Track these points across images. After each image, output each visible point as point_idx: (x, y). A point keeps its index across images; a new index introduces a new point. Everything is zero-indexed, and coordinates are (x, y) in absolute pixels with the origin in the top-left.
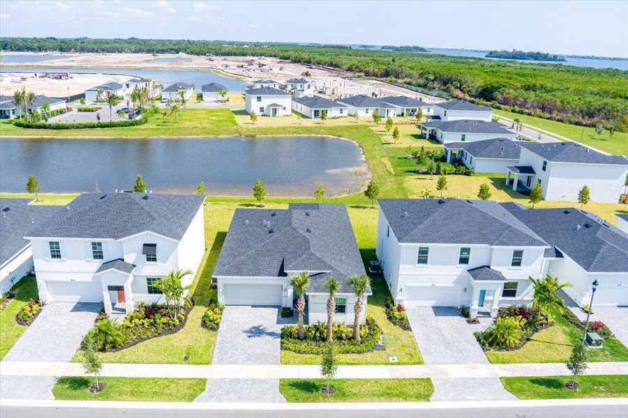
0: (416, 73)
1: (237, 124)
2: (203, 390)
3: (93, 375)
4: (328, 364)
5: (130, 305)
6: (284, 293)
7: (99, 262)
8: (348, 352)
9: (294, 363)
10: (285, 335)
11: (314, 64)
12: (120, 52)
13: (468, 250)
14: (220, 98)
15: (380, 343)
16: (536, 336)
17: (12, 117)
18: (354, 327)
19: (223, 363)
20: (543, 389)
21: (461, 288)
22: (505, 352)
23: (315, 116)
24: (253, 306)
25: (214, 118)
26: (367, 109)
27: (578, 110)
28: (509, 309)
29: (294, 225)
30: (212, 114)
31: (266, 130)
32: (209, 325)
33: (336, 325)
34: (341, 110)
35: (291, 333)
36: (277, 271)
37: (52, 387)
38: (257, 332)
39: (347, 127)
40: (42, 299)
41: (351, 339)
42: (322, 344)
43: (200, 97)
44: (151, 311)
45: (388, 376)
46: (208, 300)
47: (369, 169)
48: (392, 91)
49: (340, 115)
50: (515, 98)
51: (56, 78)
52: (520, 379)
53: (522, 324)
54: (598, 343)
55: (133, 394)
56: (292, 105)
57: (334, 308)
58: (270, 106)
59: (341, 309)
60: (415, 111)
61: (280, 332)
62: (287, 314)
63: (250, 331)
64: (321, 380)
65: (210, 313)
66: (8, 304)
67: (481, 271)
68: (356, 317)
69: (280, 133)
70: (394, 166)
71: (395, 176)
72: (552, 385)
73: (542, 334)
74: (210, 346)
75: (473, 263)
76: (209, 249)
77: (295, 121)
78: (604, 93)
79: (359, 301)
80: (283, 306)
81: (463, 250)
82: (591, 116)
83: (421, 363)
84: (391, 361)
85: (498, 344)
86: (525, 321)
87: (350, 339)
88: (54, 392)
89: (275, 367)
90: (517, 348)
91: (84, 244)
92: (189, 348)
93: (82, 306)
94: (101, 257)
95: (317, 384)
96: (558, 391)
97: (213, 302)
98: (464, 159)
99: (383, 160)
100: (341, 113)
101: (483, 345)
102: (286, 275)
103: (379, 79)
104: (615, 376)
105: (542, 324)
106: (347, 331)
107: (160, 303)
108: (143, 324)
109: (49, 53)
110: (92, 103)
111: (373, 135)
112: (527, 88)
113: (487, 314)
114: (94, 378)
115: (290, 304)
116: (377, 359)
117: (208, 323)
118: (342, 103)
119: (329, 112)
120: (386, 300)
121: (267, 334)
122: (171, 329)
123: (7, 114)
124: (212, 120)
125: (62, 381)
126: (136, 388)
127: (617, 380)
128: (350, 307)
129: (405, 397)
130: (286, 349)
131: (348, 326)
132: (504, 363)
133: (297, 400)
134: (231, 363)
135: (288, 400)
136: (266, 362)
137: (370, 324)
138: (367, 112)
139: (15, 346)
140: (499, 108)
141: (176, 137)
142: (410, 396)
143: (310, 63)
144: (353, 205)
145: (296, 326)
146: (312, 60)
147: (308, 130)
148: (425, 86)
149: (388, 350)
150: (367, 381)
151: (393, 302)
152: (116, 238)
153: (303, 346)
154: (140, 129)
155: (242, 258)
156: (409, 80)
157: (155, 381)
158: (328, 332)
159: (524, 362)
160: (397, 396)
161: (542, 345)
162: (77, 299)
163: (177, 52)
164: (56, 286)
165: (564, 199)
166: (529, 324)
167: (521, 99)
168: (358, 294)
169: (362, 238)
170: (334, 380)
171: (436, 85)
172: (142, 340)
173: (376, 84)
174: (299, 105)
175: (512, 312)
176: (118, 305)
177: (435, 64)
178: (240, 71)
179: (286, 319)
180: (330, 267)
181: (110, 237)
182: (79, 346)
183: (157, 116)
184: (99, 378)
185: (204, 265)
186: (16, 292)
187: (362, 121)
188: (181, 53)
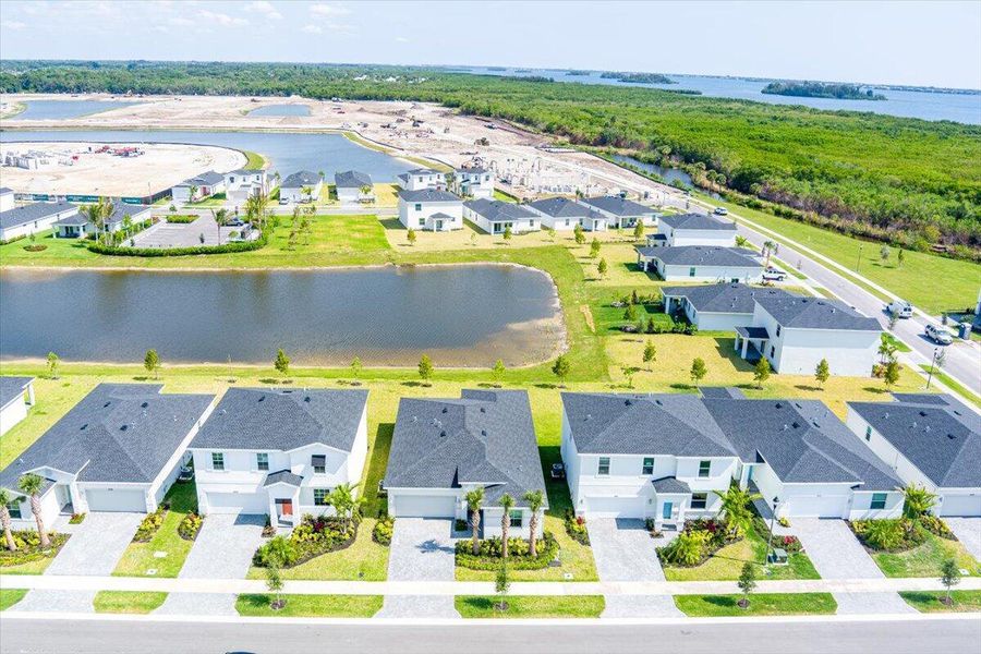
0: (645, 140)
1: (388, 247)
2: (381, 607)
3: (274, 592)
4: (502, 581)
5: (297, 518)
6: (458, 505)
7: (263, 474)
8: (522, 569)
9: (469, 580)
10: (460, 550)
11: (496, 117)
12: (201, 94)
13: (652, 460)
14: (362, 196)
15: (556, 559)
16: (721, 552)
17: (83, 235)
18: (530, 542)
19: (399, 580)
20: (714, 607)
21: (645, 499)
22: (684, 569)
23: (496, 229)
24: (425, 518)
25: (357, 235)
26: (567, 220)
27: (867, 213)
28: (697, 521)
29: (468, 427)
30: (354, 227)
31: (429, 257)
32: (381, 539)
33: (512, 540)
34: (531, 221)
35: (465, 548)
36: (450, 481)
37: (234, 604)
38: (430, 546)
39: (537, 249)
40: (201, 511)
41: (527, 554)
42: (497, 560)
43: (333, 193)
44: (319, 524)
45: (562, 593)
46: (377, 511)
47: (564, 322)
48: (609, 176)
49: (530, 228)
50: (783, 191)
51: (120, 154)
52: (692, 597)
53: (708, 538)
54: (783, 560)
55: (314, 610)
56: (464, 213)
57: (509, 523)
58: (433, 216)
59: (517, 523)
60: (635, 220)
61: (454, 547)
62: (461, 526)
63: (423, 546)
64: (495, 597)
65: (381, 526)
66: (166, 516)
67: (666, 483)
68: (532, 534)
69: (448, 261)
70: (596, 319)
71: (596, 335)
72: (725, 602)
73: (728, 550)
74: (384, 562)
75: (657, 474)
76: (372, 448)
77: (467, 239)
78: (910, 184)
79: (534, 516)
80: (458, 518)
81: (646, 460)
82: (884, 223)
83: (596, 580)
84: (566, 578)
85: (677, 561)
86: (712, 534)
87: (525, 555)
88: (237, 608)
89: (449, 584)
90: (697, 565)
91: (249, 456)
92: (363, 564)
93: (244, 519)
94: (267, 469)
95: (492, 600)
96: (728, 609)
97: (382, 514)
98: (687, 309)
99: (582, 309)
100: (532, 225)
101: (662, 561)
102: (460, 486)
103: (591, 148)
104: (791, 594)
105: (729, 539)
106: (523, 546)
107: (327, 515)
108: (313, 538)
109: (94, 95)
110: (183, 205)
111: (572, 265)
112: (801, 176)
113: (673, 527)
114: (275, 596)
115: (464, 517)
116: (553, 576)
117: (379, 538)
118: (533, 210)
119: (514, 225)
120: (567, 510)
121: (441, 549)
122: (341, 544)
123: (75, 231)
124: (355, 239)
125: (243, 598)
126: (316, 605)
127: (791, 598)
128: (526, 521)
129: (575, 613)
130: (460, 565)
131: (524, 541)
132: (680, 580)
133: (472, 616)
134: (406, 580)
135: (463, 616)
136: (441, 579)
137: (548, 539)
138: (567, 224)
139: (186, 562)
140: (758, 207)
141: (308, 269)
142: (581, 613)
143: (489, 115)
144: (538, 383)
145: (470, 540)
146: (493, 111)
147: (485, 254)
148: (657, 163)
149: (564, 567)
150: (541, 597)
151: (573, 513)
152: (284, 449)
153: (478, 562)
154: (260, 256)
155: (413, 466)
156: (635, 152)
157: (334, 597)
158: (503, 548)
159: (702, 580)
160: (569, 612)
161: (724, 562)
162: (239, 510)
163: (288, 95)
164: (217, 498)
165: (801, 373)
166: (717, 538)
167: (790, 193)
168: (534, 510)
169: (546, 431)
170: (508, 597)
171: (673, 162)
172: (314, 556)
173: (586, 160)
174: (474, 213)
175: (699, 525)
176: (282, 518)
177: (678, 116)
178: (385, 135)
179: (461, 533)
180: (506, 479)
181: (277, 448)
182: (251, 562)
183: (278, 231)
184: (280, 595)
185: (368, 468)
186: (169, 502)
187: (560, 239)
188: (293, 97)
